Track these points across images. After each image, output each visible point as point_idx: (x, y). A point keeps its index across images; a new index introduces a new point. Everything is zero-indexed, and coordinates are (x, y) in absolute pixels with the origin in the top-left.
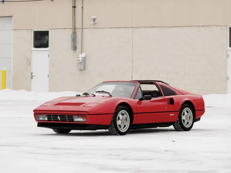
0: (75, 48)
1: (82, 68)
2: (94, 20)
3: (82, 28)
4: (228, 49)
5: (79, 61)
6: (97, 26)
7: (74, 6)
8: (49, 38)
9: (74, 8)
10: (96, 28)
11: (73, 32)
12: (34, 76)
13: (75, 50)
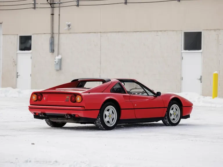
0: (52, 51)
1: (58, 69)
2: (69, 26)
3: (59, 33)
4: (182, 52)
5: (55, 62)
6: (71, 31)
7: (52, 13)
8: (32, 42)
9: (52, 15)
10: (70, 33)
11: (51, 37)
12: (19, 75)
13: (53, 53)
